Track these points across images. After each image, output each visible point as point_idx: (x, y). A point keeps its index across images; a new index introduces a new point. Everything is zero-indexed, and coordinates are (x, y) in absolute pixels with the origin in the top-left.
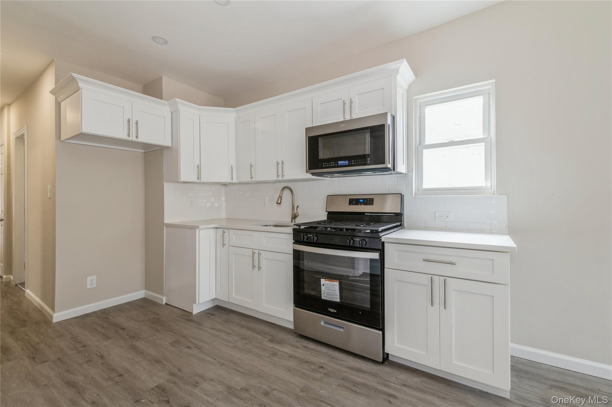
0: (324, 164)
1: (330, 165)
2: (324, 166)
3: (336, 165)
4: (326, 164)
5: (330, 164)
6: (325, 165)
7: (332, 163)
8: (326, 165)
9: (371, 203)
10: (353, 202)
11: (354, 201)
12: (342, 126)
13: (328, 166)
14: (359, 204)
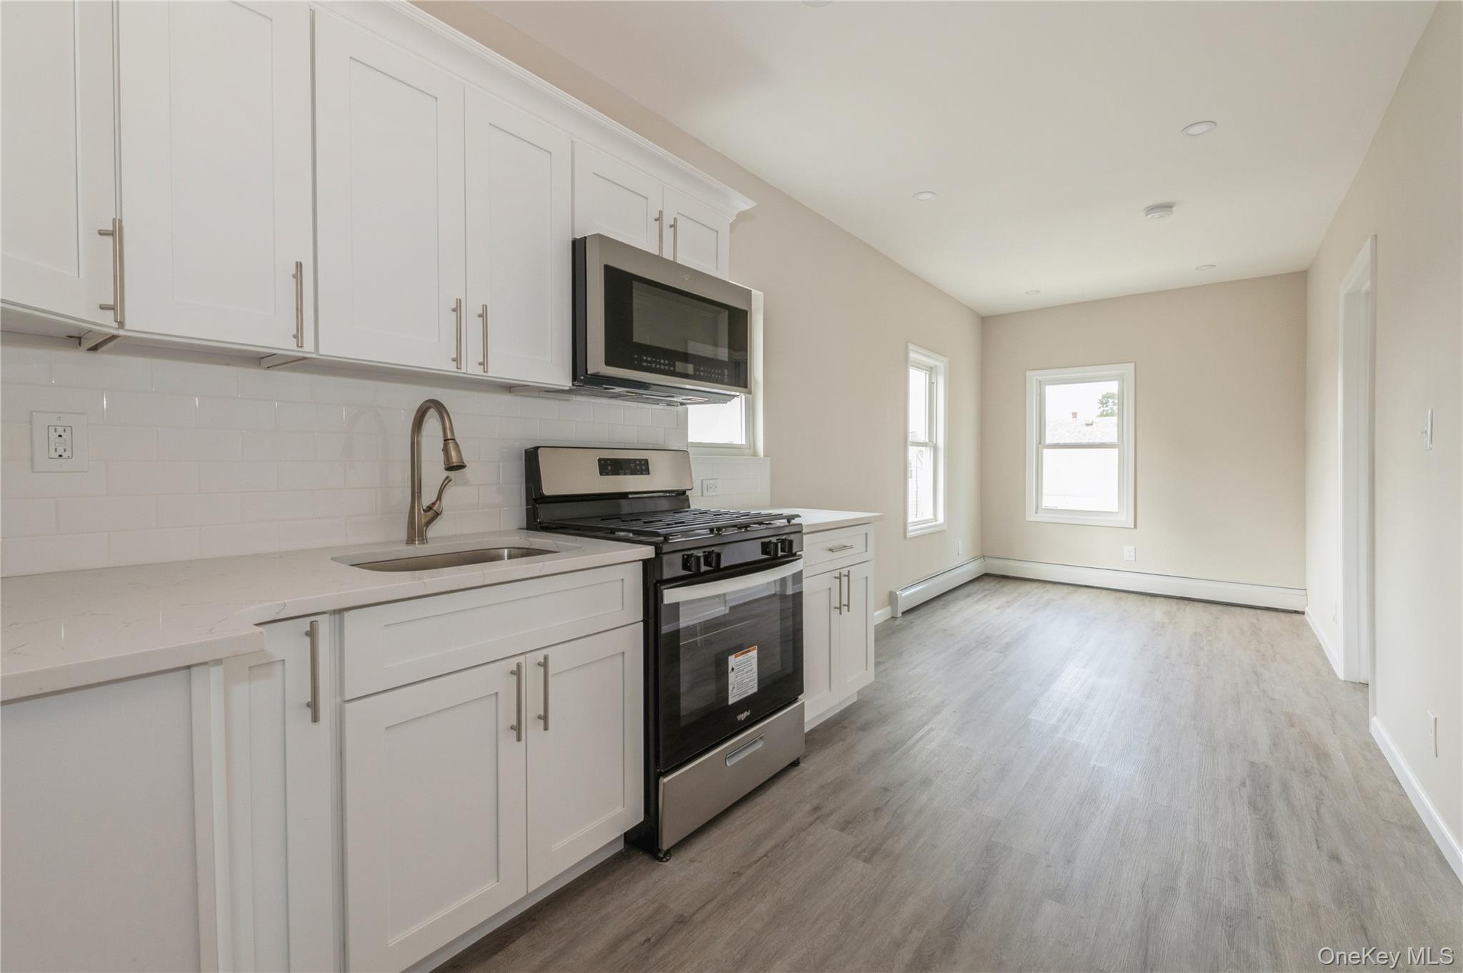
0: (645, 358)
1: (658, 366)
2: (644, 364)
3: (672, 369)
4: (649, 359)
5: (660, 364)
6: (646, 361)
7: (662, 361)
8: (651, 362)
9: (644, 470)
10: (607, 469)
11: (610, 467)
12: (687, 277)
13: (654, 366)
14: (621, 471)
